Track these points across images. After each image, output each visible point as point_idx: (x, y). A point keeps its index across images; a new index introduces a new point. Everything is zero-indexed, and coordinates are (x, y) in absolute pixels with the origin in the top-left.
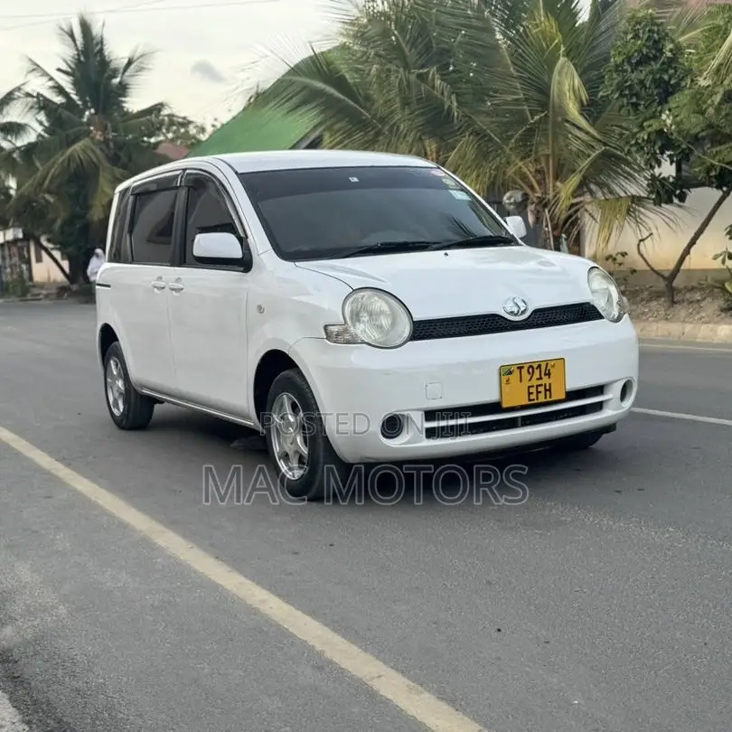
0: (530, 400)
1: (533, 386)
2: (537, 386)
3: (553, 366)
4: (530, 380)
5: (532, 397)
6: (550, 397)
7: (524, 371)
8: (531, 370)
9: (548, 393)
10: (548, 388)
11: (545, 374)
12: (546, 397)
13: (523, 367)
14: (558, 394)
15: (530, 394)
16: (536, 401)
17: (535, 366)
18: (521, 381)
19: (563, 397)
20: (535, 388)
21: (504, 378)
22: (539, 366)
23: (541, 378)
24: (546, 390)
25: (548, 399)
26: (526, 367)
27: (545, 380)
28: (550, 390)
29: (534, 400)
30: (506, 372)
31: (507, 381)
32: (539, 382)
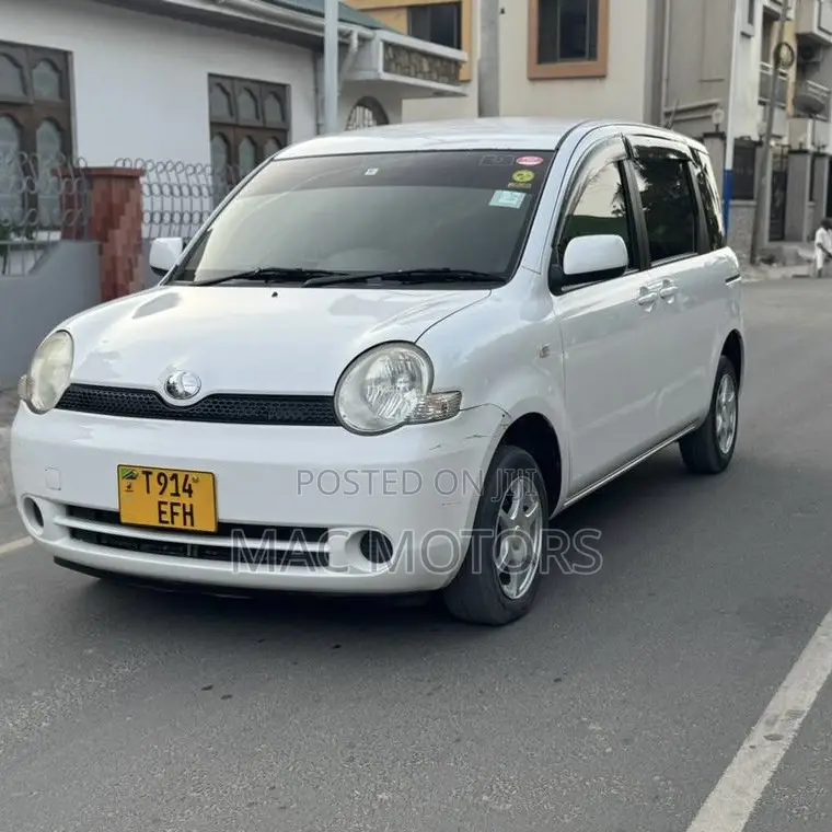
0: (161, 521)
1: (166, 503)
2: (173, 504)
3: (196, 481)
4: (161, 493)
5: (164, 518)
6: (192, 524)
7: (153, 478)
8: (162, 479)
9: (188, 518)
10: (188, 510)
11: (184, 490)
12: (185, 524)
13: (150, 473)
14: (205, 522)
15: (161, 513)
16: (170, 525)
17: (169, 475)
18: (148, 492)
19: (212, 528)
20: (169, 506)
21: (125, 483)
22: (175, 477)
23: (177, 494)
24: (185, 514)
25: (188, 527)
26: (156, 473)
27: (184, 498)
28: (191, 514)
29: (167, 522)
30: (128, 474)
31: (129, 487)
32: (175, 499)
